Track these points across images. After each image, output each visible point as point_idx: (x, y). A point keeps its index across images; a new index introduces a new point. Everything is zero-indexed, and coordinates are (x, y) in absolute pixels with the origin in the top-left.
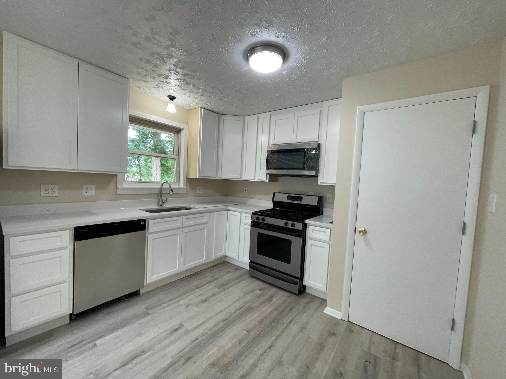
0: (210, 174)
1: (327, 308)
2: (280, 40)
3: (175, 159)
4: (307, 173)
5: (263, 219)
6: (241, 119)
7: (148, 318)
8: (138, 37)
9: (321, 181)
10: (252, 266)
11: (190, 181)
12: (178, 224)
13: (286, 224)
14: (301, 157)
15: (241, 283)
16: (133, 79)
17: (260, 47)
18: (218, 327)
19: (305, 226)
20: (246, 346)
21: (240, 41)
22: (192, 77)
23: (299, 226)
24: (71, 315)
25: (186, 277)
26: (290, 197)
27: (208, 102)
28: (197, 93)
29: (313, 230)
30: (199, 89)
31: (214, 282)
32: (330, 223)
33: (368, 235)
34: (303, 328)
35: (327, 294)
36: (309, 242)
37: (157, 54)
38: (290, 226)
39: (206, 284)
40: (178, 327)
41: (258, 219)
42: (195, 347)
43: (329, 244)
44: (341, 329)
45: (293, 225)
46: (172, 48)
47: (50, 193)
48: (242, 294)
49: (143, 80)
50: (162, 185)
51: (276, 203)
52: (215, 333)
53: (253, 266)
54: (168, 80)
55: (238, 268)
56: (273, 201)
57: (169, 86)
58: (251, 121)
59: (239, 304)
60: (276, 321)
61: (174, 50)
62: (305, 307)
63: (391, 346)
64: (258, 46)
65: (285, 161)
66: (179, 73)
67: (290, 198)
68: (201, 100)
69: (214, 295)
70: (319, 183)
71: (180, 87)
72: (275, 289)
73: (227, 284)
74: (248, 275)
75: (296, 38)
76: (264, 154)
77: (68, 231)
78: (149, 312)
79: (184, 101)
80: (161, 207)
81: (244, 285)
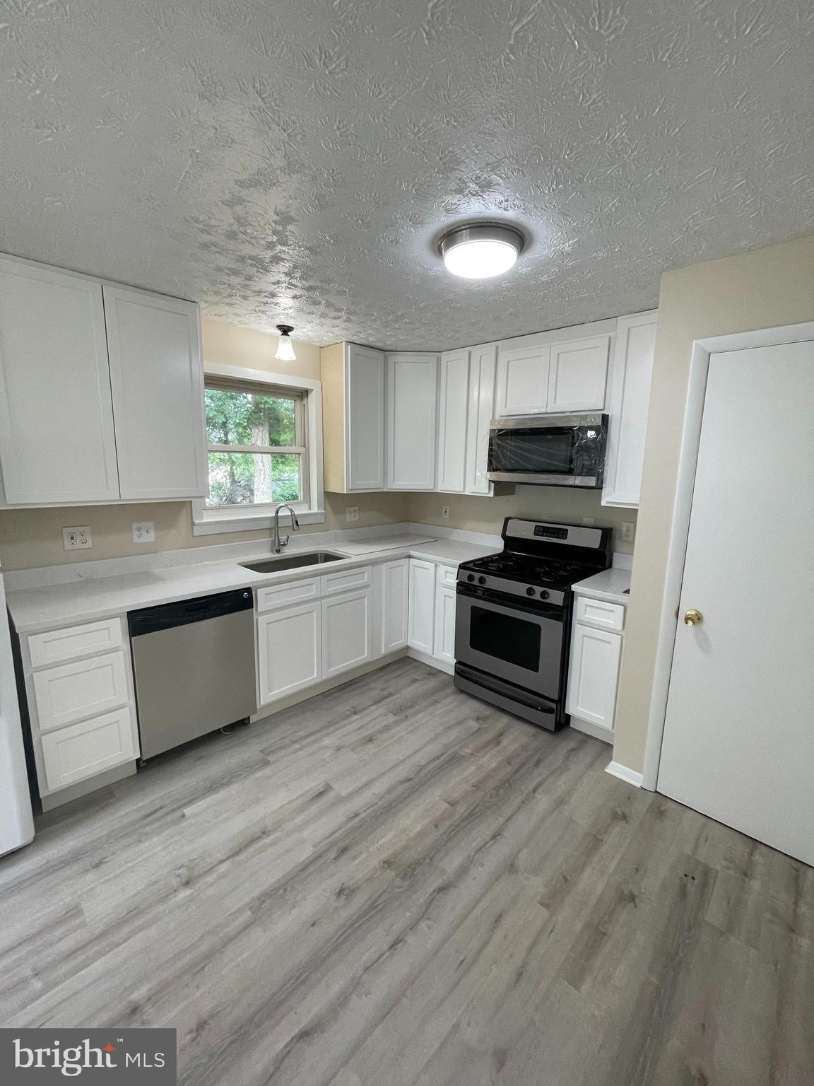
0: (371, 483)
1: (612, 763)
2: (511, 215)
3: (299, 454)
4: (578, 480)
5: (482, 580)
6: (431, 358)
7: (267, 771)
8: (212, 235)
9: (609, 497)
10: (460, 671)
11: (330, 498)
12: (313, 592)
13: (530, 591)
14: (564, 447)
15: (439, 705)
16: (205, 302)
17: (468, 230)
18: (396, 793)
19: (570, 597)
20: (448, 832)
21: (421, 223)
22: (325, 291)
23: (556, 597)
24: (138, 761)
25: (334, 690)
26: (541, 529)
27: (361, 332)
28: (335, 318)
29: (587, 605)
30: (341, 310)
31: (386, 701)
32: (625, 592)
33: (707, 625)
34: (560, 802)
35: (613, 734)
36: (578, 632)
37: (250, 258)
38: (537, 597)
39: (371, 706)
40: (322, 790)
41: (471, 578)
42: (354, 829)
43: (620, 637)
44: (640, 808)
45: (544, 595)
46: (279, 247)
47: (78, 544)
48: (441, 728)
49: (226, 303)
50: (277, 512)
51: (509, 541)
52: (390, 805)
53: (462, 671)
54: (275, 300)
55: (434, 673)
56: (504, 536)
57: (279, 310)
58: (455, 361)
59: (434, 749)
60: (507, 785)
61: (285, 249)
62: (567, 758)
63: (741, 849)
64: (463, 228)
65: (529, 455)
66: (296, 287)
67: (540, 531)
68: (346, 329)
69: (387, 728)
70: (603, 503)
71: (300, 310)
72: (505, 720)
73: (412, 706)
74: (453, 688)
75: (546, 206)
76: (483, 438)
77: (119, 619)
78: (270, 758)
79: (309, 333)
80: (278, 555)
81: (445, 709)
